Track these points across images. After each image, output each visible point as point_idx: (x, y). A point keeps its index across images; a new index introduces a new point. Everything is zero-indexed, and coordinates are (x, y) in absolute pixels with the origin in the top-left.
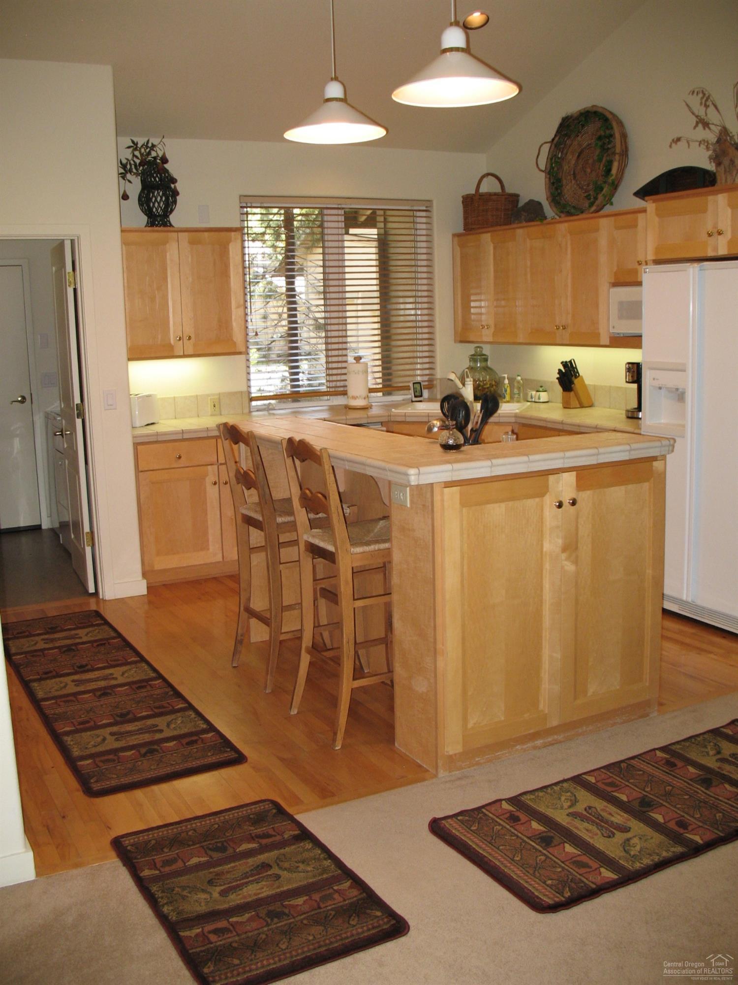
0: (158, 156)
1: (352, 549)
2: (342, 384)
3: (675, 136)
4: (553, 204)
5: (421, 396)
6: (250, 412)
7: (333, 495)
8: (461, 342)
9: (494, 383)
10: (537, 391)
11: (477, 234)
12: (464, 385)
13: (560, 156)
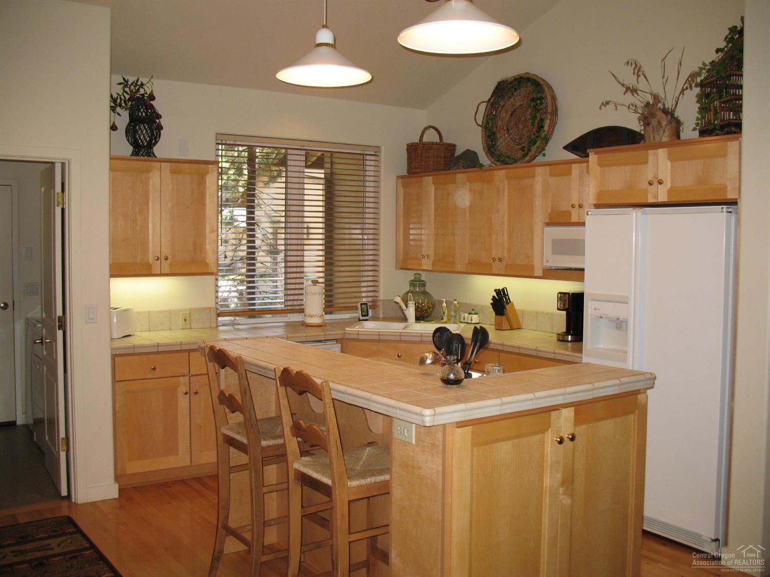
0: (146, 93)
1: (349, 483)
2: (298, 303)
3: (604, 100)
4: (488, 154)
5: (367, 315)
6: (217, 326)
7: (332, 428)
8: (401, 269)
9: (431, 305)
10: (469, 314)
11: (418, 177)
12: (407, 307)
13: (494, 113)
